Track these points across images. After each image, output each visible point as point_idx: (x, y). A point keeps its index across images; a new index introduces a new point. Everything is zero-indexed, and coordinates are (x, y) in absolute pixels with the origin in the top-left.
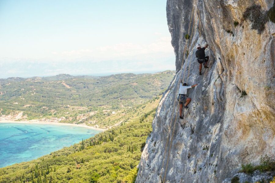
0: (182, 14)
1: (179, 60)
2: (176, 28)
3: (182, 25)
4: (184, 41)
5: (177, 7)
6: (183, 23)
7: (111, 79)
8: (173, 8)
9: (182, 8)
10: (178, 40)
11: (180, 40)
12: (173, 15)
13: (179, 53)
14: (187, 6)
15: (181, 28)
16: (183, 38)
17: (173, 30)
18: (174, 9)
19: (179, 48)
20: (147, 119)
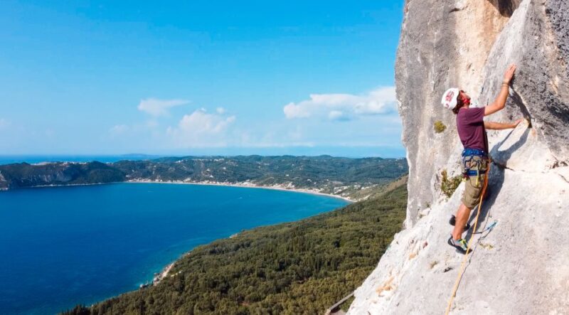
0: (430, 74)
1: (418, 177)
2: (413, 108)
3: (428, 98)
4: (431, 136)
5: (419, 59)
6: (431, 96)
7: (363, 161)
8: (410, 62)
9: (431, 61)
10: (418, 133)
11: (422, 134)
12: (410, 77)
13: (417, 162)
14: (443, 55)
15: (426, 107)
16: (430, 129)
17: (407, 111)
18: (411, 65)
19: (419, 151)
20: (390, 195)
